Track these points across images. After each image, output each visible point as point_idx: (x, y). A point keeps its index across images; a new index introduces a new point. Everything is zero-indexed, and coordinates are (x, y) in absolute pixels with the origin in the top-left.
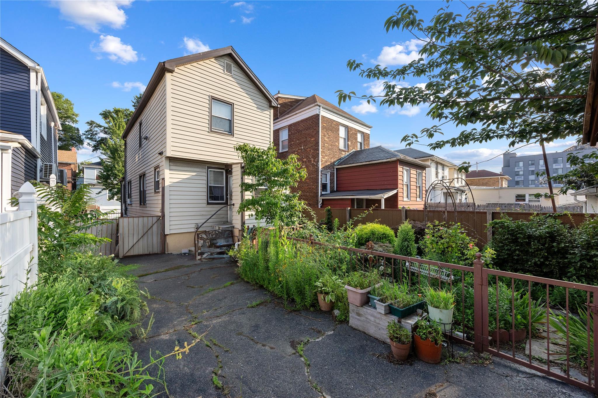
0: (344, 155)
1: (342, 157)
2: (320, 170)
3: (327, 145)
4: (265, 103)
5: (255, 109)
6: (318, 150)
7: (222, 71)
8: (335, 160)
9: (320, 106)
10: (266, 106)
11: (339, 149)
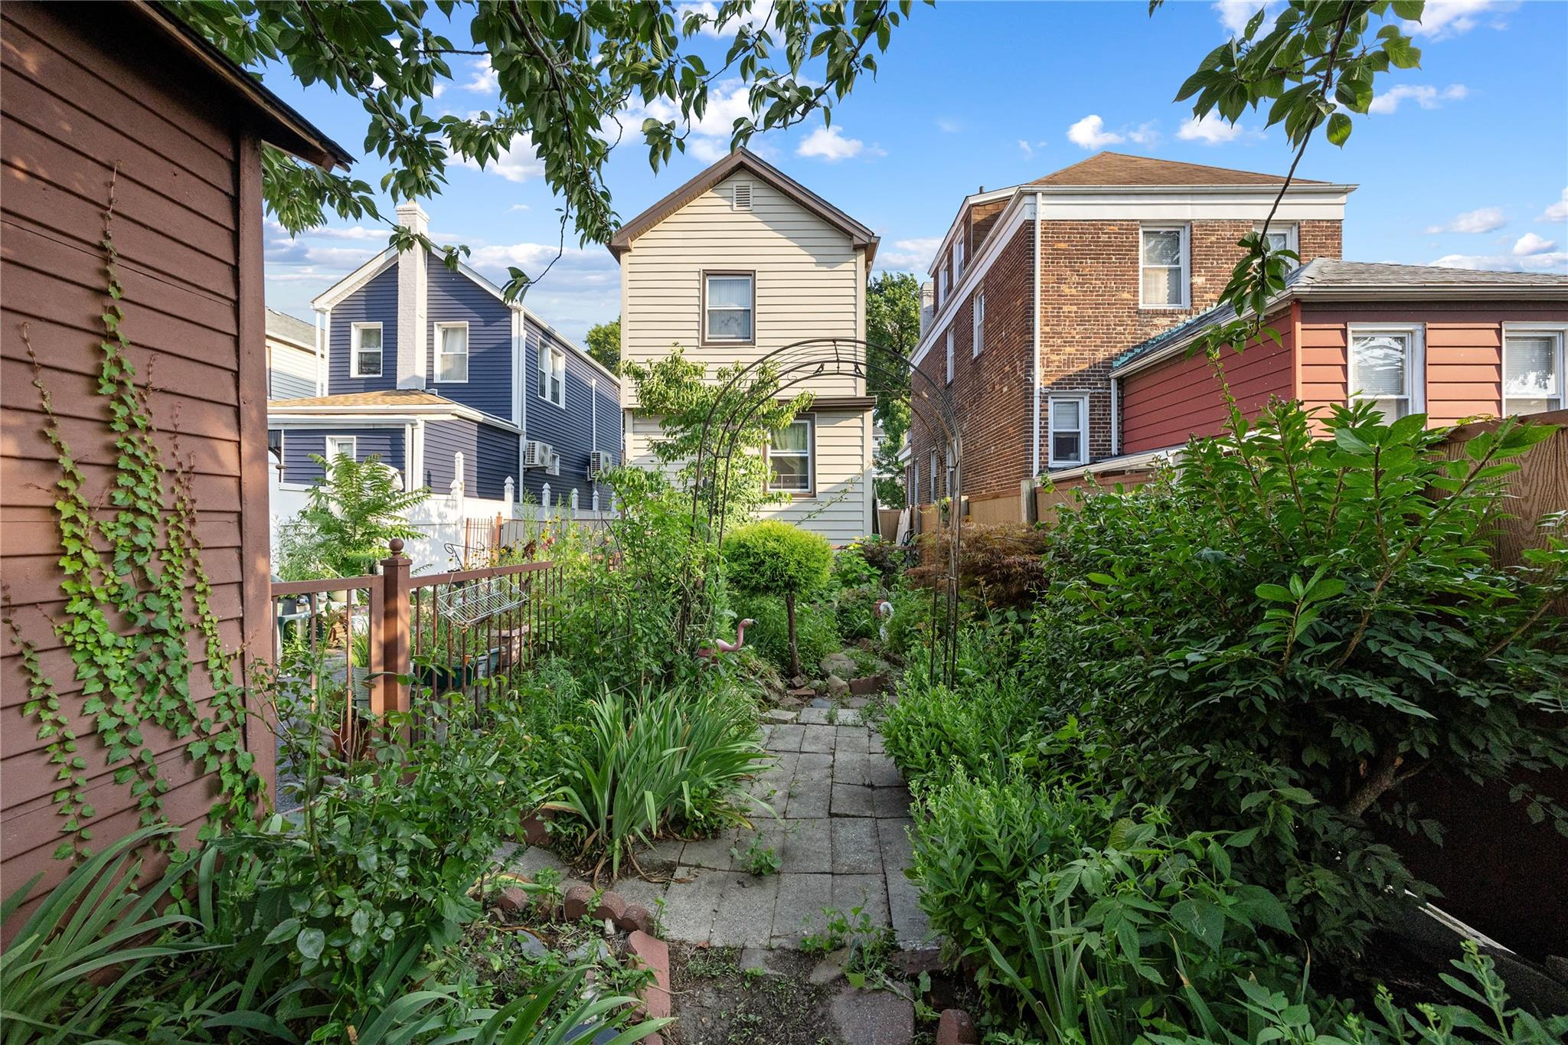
0: (1161, 328)
1: (1153, 334)
2: (1037, 394)
3: (1074, 308)
4: (839, 244)
5: (813, 267)
6: (1030, 330)
7: (728, 210)
8: (1115, 351)
9: (1035, 194)
10: (842, 251)
11: (1138, 312)
